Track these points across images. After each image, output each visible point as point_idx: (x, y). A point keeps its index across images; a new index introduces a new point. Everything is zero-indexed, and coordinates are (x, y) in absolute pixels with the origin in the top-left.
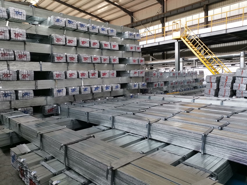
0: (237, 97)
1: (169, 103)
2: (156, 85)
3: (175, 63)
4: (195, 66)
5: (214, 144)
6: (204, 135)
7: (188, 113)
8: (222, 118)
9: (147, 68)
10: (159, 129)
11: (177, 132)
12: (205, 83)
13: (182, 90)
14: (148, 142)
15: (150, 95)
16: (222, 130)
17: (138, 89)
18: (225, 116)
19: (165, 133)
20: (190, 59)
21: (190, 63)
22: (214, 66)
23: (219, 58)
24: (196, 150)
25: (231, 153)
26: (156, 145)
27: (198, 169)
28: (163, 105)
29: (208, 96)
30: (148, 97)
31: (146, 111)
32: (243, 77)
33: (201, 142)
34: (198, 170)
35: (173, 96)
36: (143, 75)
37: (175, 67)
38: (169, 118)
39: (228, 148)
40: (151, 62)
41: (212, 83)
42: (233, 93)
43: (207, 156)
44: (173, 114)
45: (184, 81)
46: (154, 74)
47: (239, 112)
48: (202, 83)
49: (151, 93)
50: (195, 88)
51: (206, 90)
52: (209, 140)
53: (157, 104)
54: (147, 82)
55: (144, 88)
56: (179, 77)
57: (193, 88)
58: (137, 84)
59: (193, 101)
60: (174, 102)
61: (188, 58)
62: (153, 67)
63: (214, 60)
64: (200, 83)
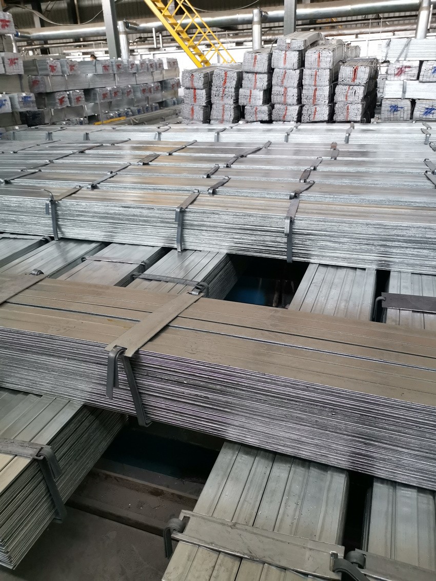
0: (247, 122)
1: (101, 146)
2: (62, 101)
3: (107, 37)
4: (158, 45)
5: (200, 227)
6: (179, 210)
7: (145, 167)
8: (216, 170)
9: (30, 50)
10: (79, 211)
11: (123, 212)
12: (181, 92)
13: (132, 111)
14: (59, 247)
15: (52, 129)
16: (215, 196)
17: (12, 113)
18: (222, 165)
19: (96, 220)
20: (143, 25)
21: (144, 38)
22: (199, 47)
23: (211, 25)
24: (167, 245)
25: (231, 240)
26: (77, 251)
27: (172, 282)
28: (87, 152)
29: (191, 122)
30: (43, 134)
31: (40, 171)
32: (256, 73)
33: (174, 226)
34: (171, 285)
35: (109, 127)
36: (19, 69)
37: (107, 49)
38: (102, 182)
39: (226, 230)
40: (38, 32)
41: (195, 89)
42: (240, 113)
43: (188, 253)
44: (111, 173)
45: (133, 87)
46: (53, 68)
47: (249, 152)
48: (176, 93)
49: (54, 124)
50: (162, 104)
51: (185, 109)
52: (191, 220)
53: (71, 152)
54: (36, 91)
55: (28, 109)
56: (120, 75)
57: (158, 105)
58: (7, 97)
59: (157, 137)
60: (112, 142)
61: (137, 23)
62: (48, 48)
63: (199, 29)
64: (173, 91)
